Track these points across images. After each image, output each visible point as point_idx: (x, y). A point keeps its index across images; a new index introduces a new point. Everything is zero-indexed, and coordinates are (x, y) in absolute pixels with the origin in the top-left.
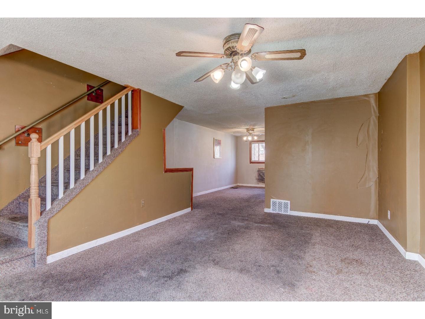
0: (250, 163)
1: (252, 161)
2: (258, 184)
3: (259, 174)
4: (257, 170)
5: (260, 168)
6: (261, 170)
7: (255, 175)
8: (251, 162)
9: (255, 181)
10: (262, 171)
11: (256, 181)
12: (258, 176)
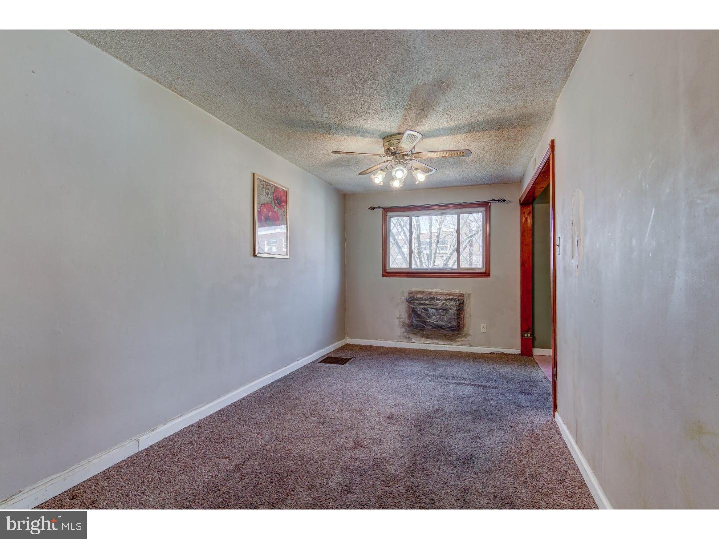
0: (384, 276)
1: (389, 270)
2: (409, 340)
3: (414, 311)
4: (407, 296)
5: (414, 290)
6: (419, 296)
7: (401, 312)
8: (387, 274)
9: (399, 331)
10: (422, 302)
11: (404, 330)
12: (410, 316)
